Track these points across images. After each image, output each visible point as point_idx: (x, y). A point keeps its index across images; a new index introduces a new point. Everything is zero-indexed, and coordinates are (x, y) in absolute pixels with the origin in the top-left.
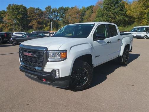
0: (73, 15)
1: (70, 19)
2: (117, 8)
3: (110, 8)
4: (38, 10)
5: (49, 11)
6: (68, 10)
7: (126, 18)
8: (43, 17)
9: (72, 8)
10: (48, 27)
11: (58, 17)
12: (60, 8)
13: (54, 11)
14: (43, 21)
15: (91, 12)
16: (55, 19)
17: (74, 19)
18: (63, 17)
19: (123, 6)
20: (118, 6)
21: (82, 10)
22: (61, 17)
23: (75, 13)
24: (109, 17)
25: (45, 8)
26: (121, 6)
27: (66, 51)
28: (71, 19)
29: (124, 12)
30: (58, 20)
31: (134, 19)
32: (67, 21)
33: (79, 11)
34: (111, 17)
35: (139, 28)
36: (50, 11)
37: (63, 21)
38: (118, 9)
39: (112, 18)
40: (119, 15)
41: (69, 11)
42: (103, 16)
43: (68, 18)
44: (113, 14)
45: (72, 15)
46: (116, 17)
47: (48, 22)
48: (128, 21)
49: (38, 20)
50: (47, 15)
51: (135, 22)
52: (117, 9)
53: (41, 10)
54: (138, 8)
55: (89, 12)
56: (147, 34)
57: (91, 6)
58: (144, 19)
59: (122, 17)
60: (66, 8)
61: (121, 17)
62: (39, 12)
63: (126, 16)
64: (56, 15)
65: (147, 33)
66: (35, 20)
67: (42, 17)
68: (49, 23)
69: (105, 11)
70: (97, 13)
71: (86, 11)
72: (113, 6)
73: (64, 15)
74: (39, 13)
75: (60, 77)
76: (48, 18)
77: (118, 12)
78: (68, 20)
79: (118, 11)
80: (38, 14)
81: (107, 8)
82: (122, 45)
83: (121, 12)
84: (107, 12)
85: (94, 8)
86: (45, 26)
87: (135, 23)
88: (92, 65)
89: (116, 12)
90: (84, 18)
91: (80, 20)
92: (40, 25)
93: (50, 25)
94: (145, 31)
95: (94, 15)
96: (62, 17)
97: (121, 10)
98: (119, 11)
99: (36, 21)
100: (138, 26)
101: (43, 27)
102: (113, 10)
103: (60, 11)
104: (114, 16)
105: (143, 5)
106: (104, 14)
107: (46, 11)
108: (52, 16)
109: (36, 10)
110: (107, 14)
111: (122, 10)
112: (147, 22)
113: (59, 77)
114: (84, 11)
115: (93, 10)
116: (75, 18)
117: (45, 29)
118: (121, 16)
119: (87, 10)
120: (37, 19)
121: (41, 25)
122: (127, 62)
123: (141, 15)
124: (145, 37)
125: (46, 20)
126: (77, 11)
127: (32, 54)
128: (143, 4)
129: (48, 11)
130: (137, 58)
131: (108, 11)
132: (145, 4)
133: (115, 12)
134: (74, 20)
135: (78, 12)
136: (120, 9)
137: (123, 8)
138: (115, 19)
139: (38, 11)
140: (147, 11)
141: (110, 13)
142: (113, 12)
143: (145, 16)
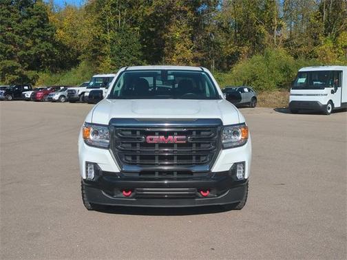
7: (54, 50)
19: (44, 14)
20: (30, 15)
26: (38, 14)
29: (49, 33)
34: (13, 44)
38: (33, 22)
39: (15, 47)
40: (38, 40)
44: (17, 33)
51: (80, 61)
52: (29, 21)
58: (104, 55)
59: (45, 46)
61: (43, 46)
63: (55, 45)
72: (15, 13)
77: (32, 30)
79: (33, 28)
83: (40, 31)
89: (27, 28)
98: (37, 29)
102: (19, 22)
105: (100, 22)
111: (43, 27)
112: (112, 64)
118: (42, 41)
128: (100, 18)
132: (103, 20)
133: (25, 30)
136: (38, 22)
137: (44, 20)
138: (25, 50)
140: (109, 37)
141: (8, 30)
142: (18, 28)
143: (107, 48)
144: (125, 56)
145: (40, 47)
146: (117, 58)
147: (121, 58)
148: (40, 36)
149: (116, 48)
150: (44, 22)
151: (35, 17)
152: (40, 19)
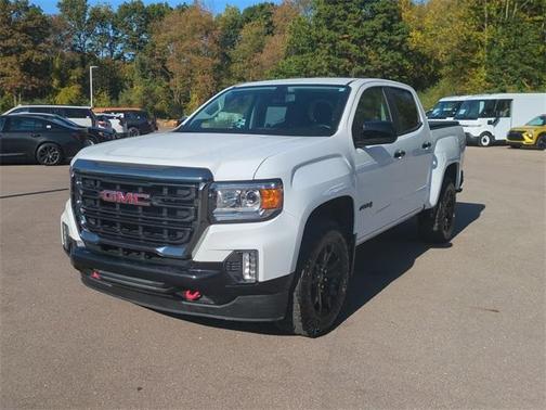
0: (183, 41)
1: (172, 56)
2: (373, 19)
3: (345, 18)
4: (27, 9)
5: (78, 16)
6: (162, 15)
7: (405, 62)
8: (48, 43)
9: (182, 9)
10: (74, 90)
11: (120, 45)
12: (125, 7)
13: (100, 18)
14: (47, 63)
15: (263, 29)
16: (104, 54)
17: (191, 55)
18: (140, 48)
19: (395, 11)
20: (375, 13)
21: (225, 20)
22: (134, 46)
23: (195, 31)
24: (340, 56)
25: (59, 5)
26: (385, 11)
27: (278, 182)
28: (179, 57)
29: (398, 38)
30: (120, 57)
31: (438, 65)
32: (159, 66)
33: (211, 23)
34: (347, 56)
35: (459, 105)
36: (80, 16)
37: (143, 65)
38: (376, 23)
39: (351, 61)
40: (381, 50)
41: (168, 23)
42: (313, 51)
43: (164, 51)
44: (354, 42)
45: (181, 39)
46: (366, 53)
47: (73, 67)
48: (416, 75)
49: (23, 57)
50: (68, 36)
51: (441, 77)
52: (372, 23)
53: (38, 10)
54: (451, 21)
55: (255, 30)
56: (490, 128)
57: (262, 7)
58: (475, 65)
59: (390, 57)
60: (153, 6)
61: (387, 57)
62: (30, 18)
63: (407, 54)
64: (106, 35)
65: (489, 123)
66: (11, 54)
67: (42, 45)
68: (78, 71)
69: (325, 30)
70: (289, 37)
71: (241, 27)
72: (354, 12)
73: (144, 36)
74: (31, 24)
75: (261, 279)
76: (73, 49)
77: (374, 36)
78: (164, 62)
79: (376, 32)
80: (25, 30)
81: (333, 16)
82: (435, 167)
83: (385, 36)
84: (332, 33)
85: (279, 13)
86: (56, 82)
87: (443, 83)
88: (354, 237)
89: (368, 34)
90: (232, 53)
91: (217, 61)
92: (33, 79)
93: (83, 80)
94: (483, 116)
95: (278, 43)
96: (137, 45)
97: (387, 28)
98: (381, 34)
99: (13, 59)
100: (453, 95)
101: (50, 88)
102: (357, 25)
103: (126, 19)
104: (362, 50)
105: (473, 13)
106: (319, 41)
107: (60, 18)
108: (89, 41)
109: (17, 9)
110: (330, 41)
111: (391, 30)
112: (488, 80)
113: (257, 281)
114: (235, 24)
115: (271, 23)
116: (193, 52)
117: (58, 98)
118: (386, 51)
119: (248, 20)
120: (21, 50)
121: (40, 78)
122: (450, 231)
123: (464, 50)
124: (485, 141)
125: (62, 56)
126: (204, 23)
127: (142, 196)
128: (473, 8)
129: (70, 15)
130: (477, 216)
131: (337, 30)
132: (477, 9)
133: (365, 37)
134: (190, 62)
135: (207, 29)
136: (384, 24)
137: (393, 19)
138: (363, 65)
139: (24, 16)
140: (485, 36)
141: (344, 39)
142: (355, 34)
143: (481, 54)
144: (511, 65)
145: (382, 60)
146: (497, 70)
147: (502, 69)
148: (384, 43)
149: (496, 52)
150: (393, 21)
151: (381, 15)
152: (388, 18)
